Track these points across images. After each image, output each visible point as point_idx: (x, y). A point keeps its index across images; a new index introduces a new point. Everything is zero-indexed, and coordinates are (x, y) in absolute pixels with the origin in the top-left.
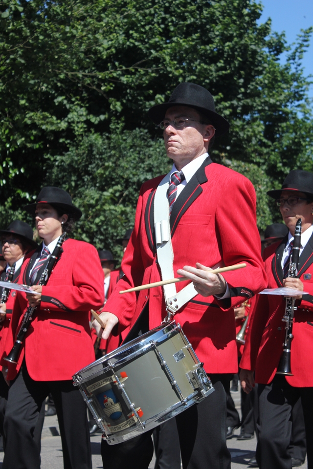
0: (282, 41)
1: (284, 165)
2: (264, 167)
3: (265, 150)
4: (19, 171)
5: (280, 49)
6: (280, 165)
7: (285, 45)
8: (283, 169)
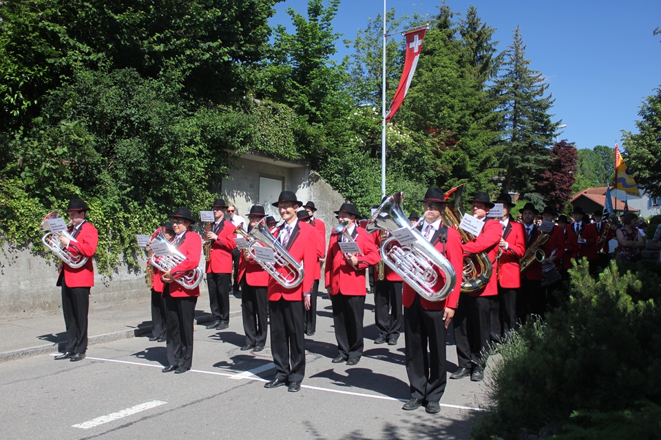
0: (319, 5)
1: (312, 105)
2: (296, 106)
3: (297, 92)
4: (33, 103)
5: (318, 11)
6: (307, 104)
7: (322, 9)
8: (310, 108)
